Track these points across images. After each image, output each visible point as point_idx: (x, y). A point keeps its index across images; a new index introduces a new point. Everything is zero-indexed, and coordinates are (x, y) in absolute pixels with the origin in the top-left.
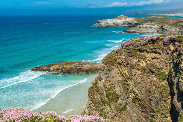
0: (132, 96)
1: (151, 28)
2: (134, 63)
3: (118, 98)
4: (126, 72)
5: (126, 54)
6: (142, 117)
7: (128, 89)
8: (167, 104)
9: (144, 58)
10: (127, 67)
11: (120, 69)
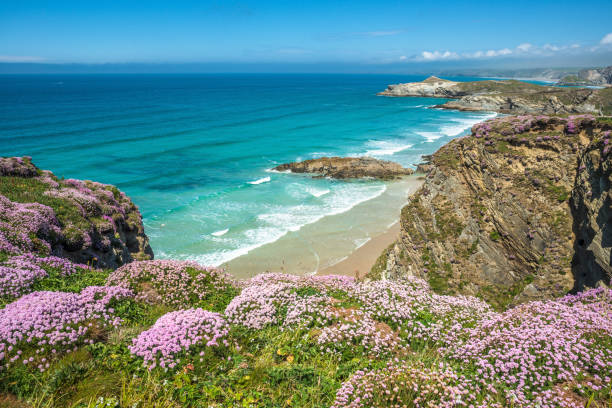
0: (489, 227)
1: (488, 101)
2: (499, 166)
3: (459, 231)
4: (480, 182)
5: (482, 147)
6: (507, 269)
7: (482, 215)
8: (565, 247)
9: (522, 159)
10: (484, 172)
11: (467, 175)
